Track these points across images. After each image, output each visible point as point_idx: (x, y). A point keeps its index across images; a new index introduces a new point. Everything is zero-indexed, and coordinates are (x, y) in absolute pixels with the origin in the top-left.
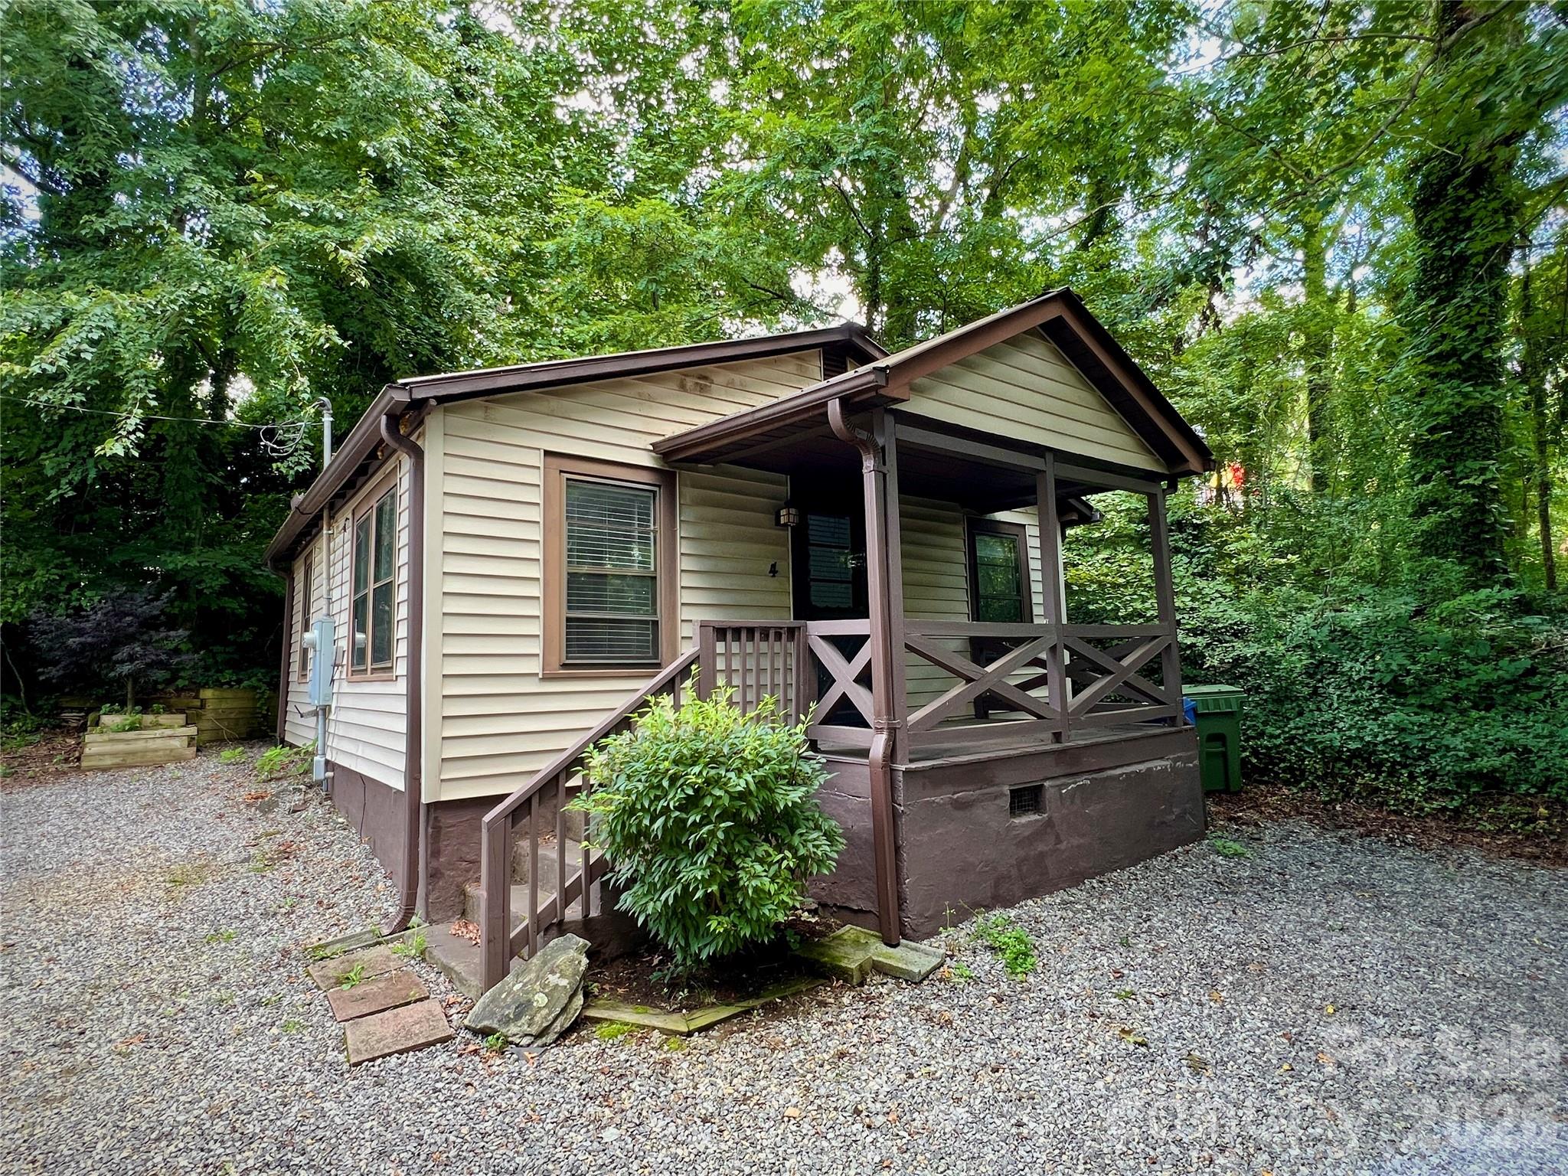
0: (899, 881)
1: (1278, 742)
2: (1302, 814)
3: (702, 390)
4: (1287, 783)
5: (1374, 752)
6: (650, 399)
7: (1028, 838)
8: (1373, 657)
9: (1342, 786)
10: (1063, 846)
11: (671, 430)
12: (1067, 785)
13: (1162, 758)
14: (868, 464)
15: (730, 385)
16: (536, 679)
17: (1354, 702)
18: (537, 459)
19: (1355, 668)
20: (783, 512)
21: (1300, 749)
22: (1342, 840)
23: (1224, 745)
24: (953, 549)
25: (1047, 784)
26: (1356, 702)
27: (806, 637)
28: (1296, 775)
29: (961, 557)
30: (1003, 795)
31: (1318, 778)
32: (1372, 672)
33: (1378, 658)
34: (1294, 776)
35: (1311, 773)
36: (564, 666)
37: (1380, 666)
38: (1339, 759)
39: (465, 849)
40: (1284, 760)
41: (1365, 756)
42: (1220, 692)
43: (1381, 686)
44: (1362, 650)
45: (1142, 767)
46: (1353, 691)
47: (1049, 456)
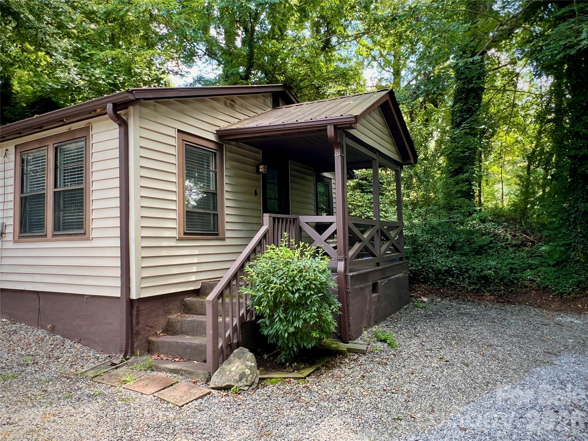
0: (349, 319)
1: (420, 267)
2: (432, 293)
3: (232, 107)
4: (423, 283)
5: (452, 270)
6: (214, 109)
7: (375, 302)
8: (444, 236)
9: (442, 283)
10: (382, 305)
12: (383, 282)
13: (401, 273)
14: (337, 154)
15: (242, 106)
16: (175, 240)
17: (440, 253)
18: (174, 133)
19: (440, 240)
20: (261, 167)
21: (427, 270)
24: (310, 187)
25: (379, 282)
26: (441, 253)
27: (299, 222)
28: (426, 280)
29: (313, 191)
30: (370, 286)
31: (434, 280)
32: (445, 242)
33: (446, 237)
34: (425, 280)
35: (431, 279)
36: (185, 234)
37: (448, 240)
38: (440, 273)
39: (148, 320)
40: (422, 274)
41: (449, 272)
43: (448, 247)
44: (440, 234)
45: (397, 276)
46: (439, 249)
47: (377, 154)
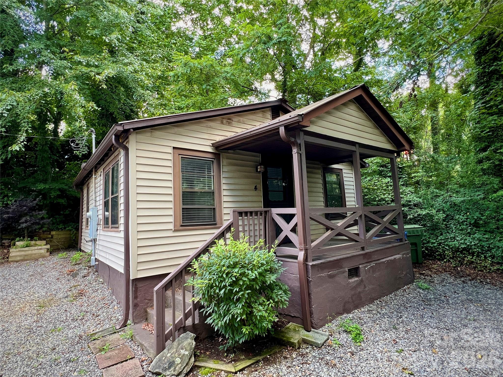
0: (310, 307)
1: (435, 245)
2: (446, 272)
3: (229, 124)
4: (439, 260)
5: (471, 249)
6: (211, 127)
7: (354, 287)
8: (466, 213)
9: (459, 261)
10: (367, 289)
11: (219, 139)
12: (367, 266)
13: (398, 254)
14: (295, 151)
15: (239, 122)
16: (172, 231)
17: (460, 230)
18: (170, 150)
19: (461, 217)
20: (259, 167)
21: (443, 247)
22: (463, 282)
23: (416, 246)
24: (317, 178)
25: (360, 266)
26: (462, 230)
27: (271, 214)
28: (442, 257)
29: (321, 181)
30: (345, 272)
31: (451, 258)
32: (467, 219)
33: (468, 214)
34: (441, 257)
35: (448, 256)
36: (182, 226)
37: (470, 217)
38: (459, 251)
39: (146, 295)
40: (438, 251)
41: (467, 250)
42: (414, 228)
43: (470, 224)
44: (462, 211)
45: (392, 258)
46: (460, 226)
47: (357, 145)
